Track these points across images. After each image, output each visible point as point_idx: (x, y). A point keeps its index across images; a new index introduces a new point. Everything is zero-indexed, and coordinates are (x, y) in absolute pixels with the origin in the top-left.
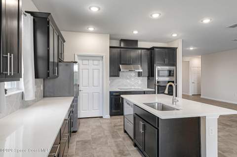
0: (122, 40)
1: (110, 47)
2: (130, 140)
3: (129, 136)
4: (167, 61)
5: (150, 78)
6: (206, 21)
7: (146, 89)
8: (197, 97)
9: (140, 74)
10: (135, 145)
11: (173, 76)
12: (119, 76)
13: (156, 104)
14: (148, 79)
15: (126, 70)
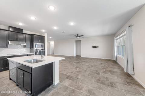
0: (10, 27)
2: (14, 83)
3: (14, 81)
4: (40, 41)
5: (32, 48)
7: (29, 53)
8: (53, 55)
9: (25, 46)
10: (17, 86)
11: (43, 47)
12: (8, 47)
13: (33, 60)
14: (30, 48)
15: (14, 44)
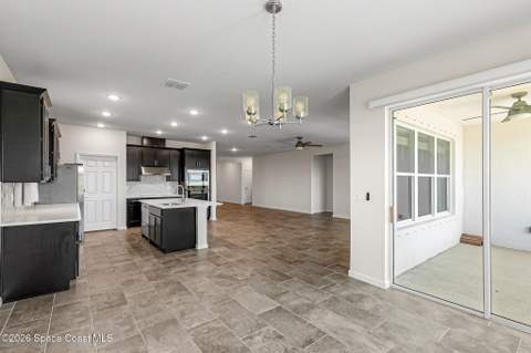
0: (144, 137)
1: (128, 145)
4: (199, 163)
6: (224, 132)
12: (140, 181)
14: (179, 183)
15: (150, 174)
